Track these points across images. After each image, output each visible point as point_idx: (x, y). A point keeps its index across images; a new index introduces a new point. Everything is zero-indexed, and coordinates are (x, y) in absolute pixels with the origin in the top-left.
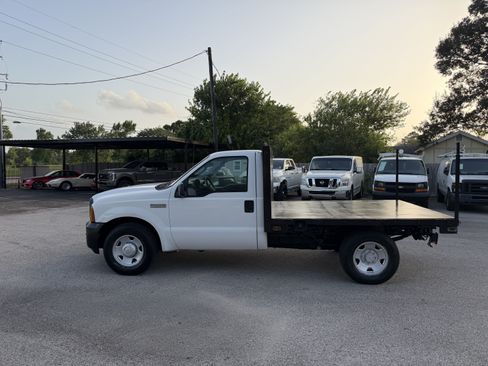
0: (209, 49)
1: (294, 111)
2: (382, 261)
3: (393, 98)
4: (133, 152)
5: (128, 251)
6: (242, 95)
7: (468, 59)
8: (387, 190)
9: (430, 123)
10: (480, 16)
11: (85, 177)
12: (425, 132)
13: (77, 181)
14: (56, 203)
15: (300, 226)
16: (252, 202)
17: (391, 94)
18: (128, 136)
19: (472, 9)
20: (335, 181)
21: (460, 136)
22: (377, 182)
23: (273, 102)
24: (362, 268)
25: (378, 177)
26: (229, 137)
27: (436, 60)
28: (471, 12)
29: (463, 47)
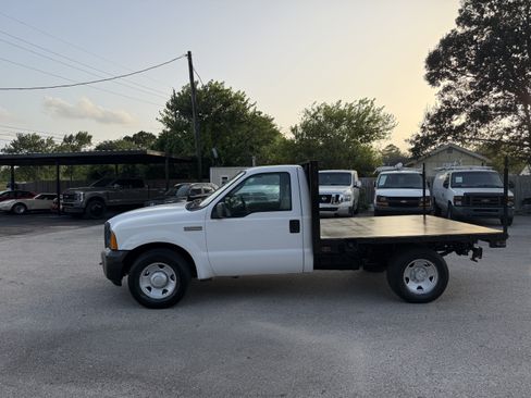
0: (189, 53)
1: (273, 122)
2: (431, 279)
3: (380, 110)
4: (97, 168)
5: (158, 281)
6: (227, 104)
7: (457, 71)
8: (390, 205)
9: (421, 135)
10: (467, 28)
11: (42, 197)
12: (417, 144)
13: (33, 202)
14: (15, 229)
15: (351, 245)
16: (298, 221)
17: (377, 105)
18: (83, 150)
19: (459, 21)
20: (338, 196)
21: (451, 149)
22: (379, 197)
23: (260, 113)
24: (412, 287)
25: (379, 192)
26: (214, 150)
27: (426, 72)
28: (458, 24)
29: (452, 59)
